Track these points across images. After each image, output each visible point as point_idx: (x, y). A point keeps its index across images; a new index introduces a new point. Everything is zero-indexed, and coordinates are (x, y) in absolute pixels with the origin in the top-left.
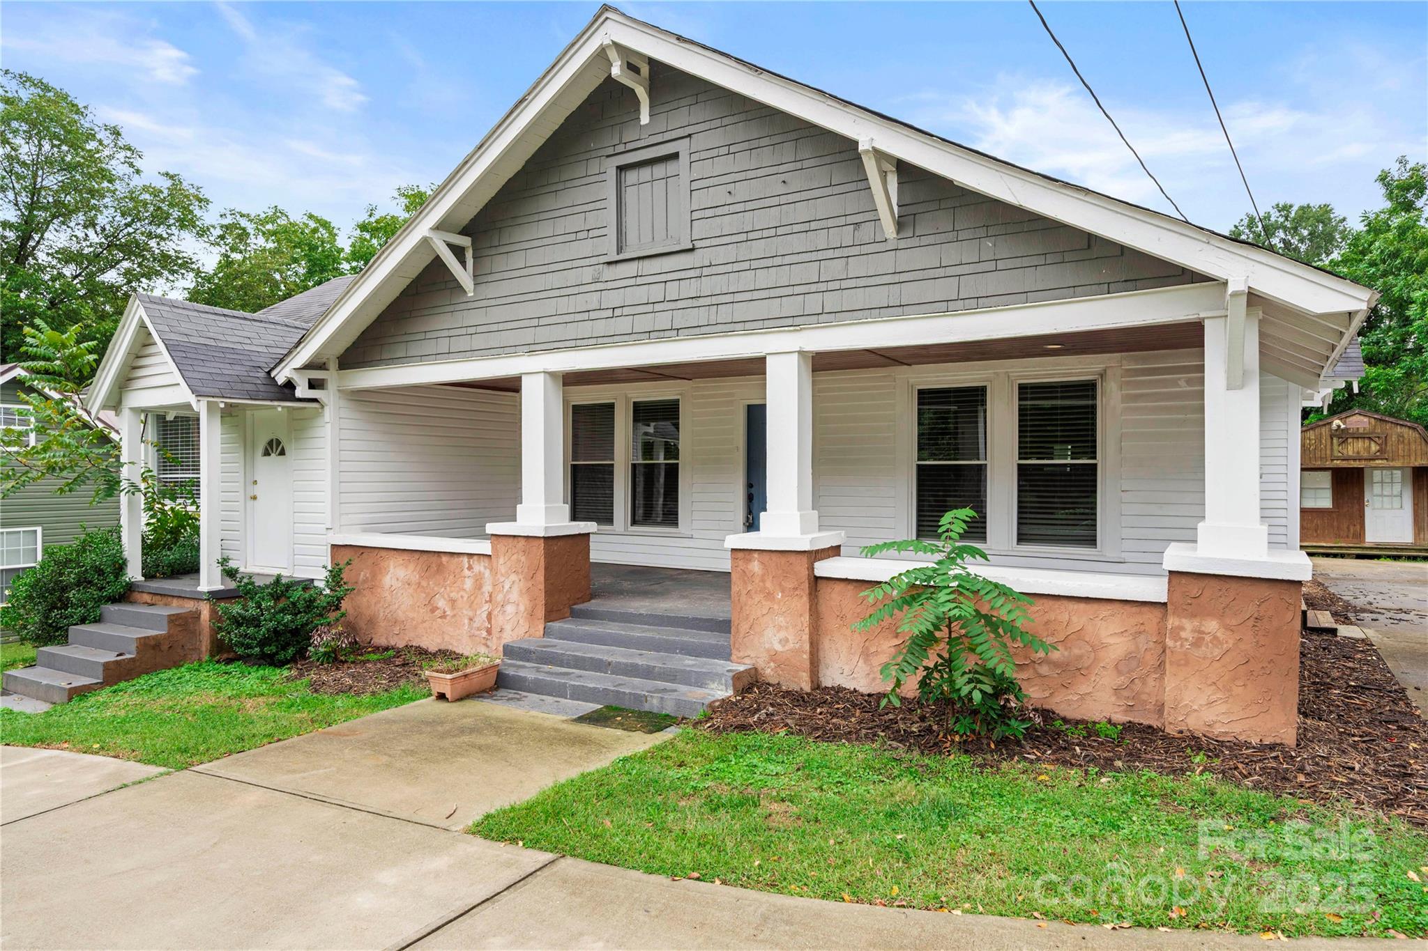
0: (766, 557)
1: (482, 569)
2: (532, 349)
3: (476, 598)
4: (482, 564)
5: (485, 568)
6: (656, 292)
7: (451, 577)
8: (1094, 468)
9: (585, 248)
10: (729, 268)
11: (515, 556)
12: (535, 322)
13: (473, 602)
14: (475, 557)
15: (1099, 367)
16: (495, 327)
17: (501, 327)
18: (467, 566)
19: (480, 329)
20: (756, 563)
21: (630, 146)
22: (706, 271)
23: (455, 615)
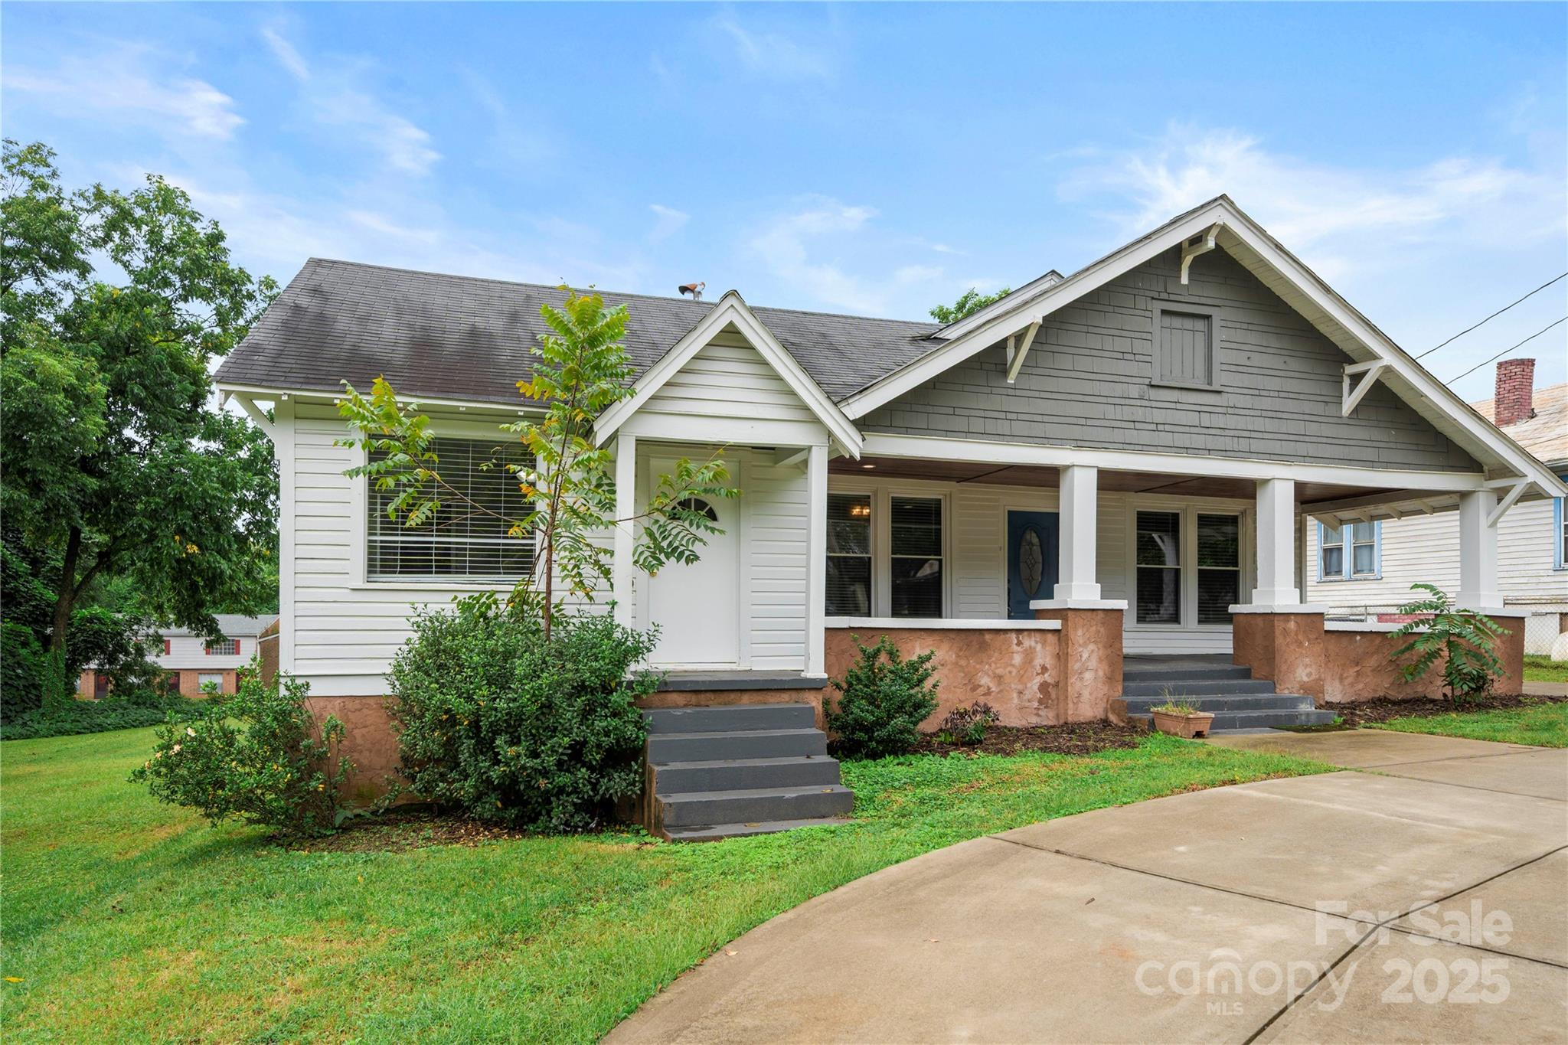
0: (1299, 618)
1: (1033, 644)
2: (1079, 444)
3: (1025, 672)
4: (1033, 639)
5: (1037, 642)
6: (1192, 418)
7: (996, 654)
8: (1236, 573)
9: (1132, 368)
10: (1247, 412)
11: (1094, 628)
12: (1083, 421)
13: (1022, 676)
14: (1026, 633)
15: (1241, 508)
16: (1039, 418)
17: (1046, 419)
18: (1015, 641)
19: (1021, 417)
20: (1292, 623)
21: (1172, 297)
22: (1230, 411)
23: (1001, 691)
